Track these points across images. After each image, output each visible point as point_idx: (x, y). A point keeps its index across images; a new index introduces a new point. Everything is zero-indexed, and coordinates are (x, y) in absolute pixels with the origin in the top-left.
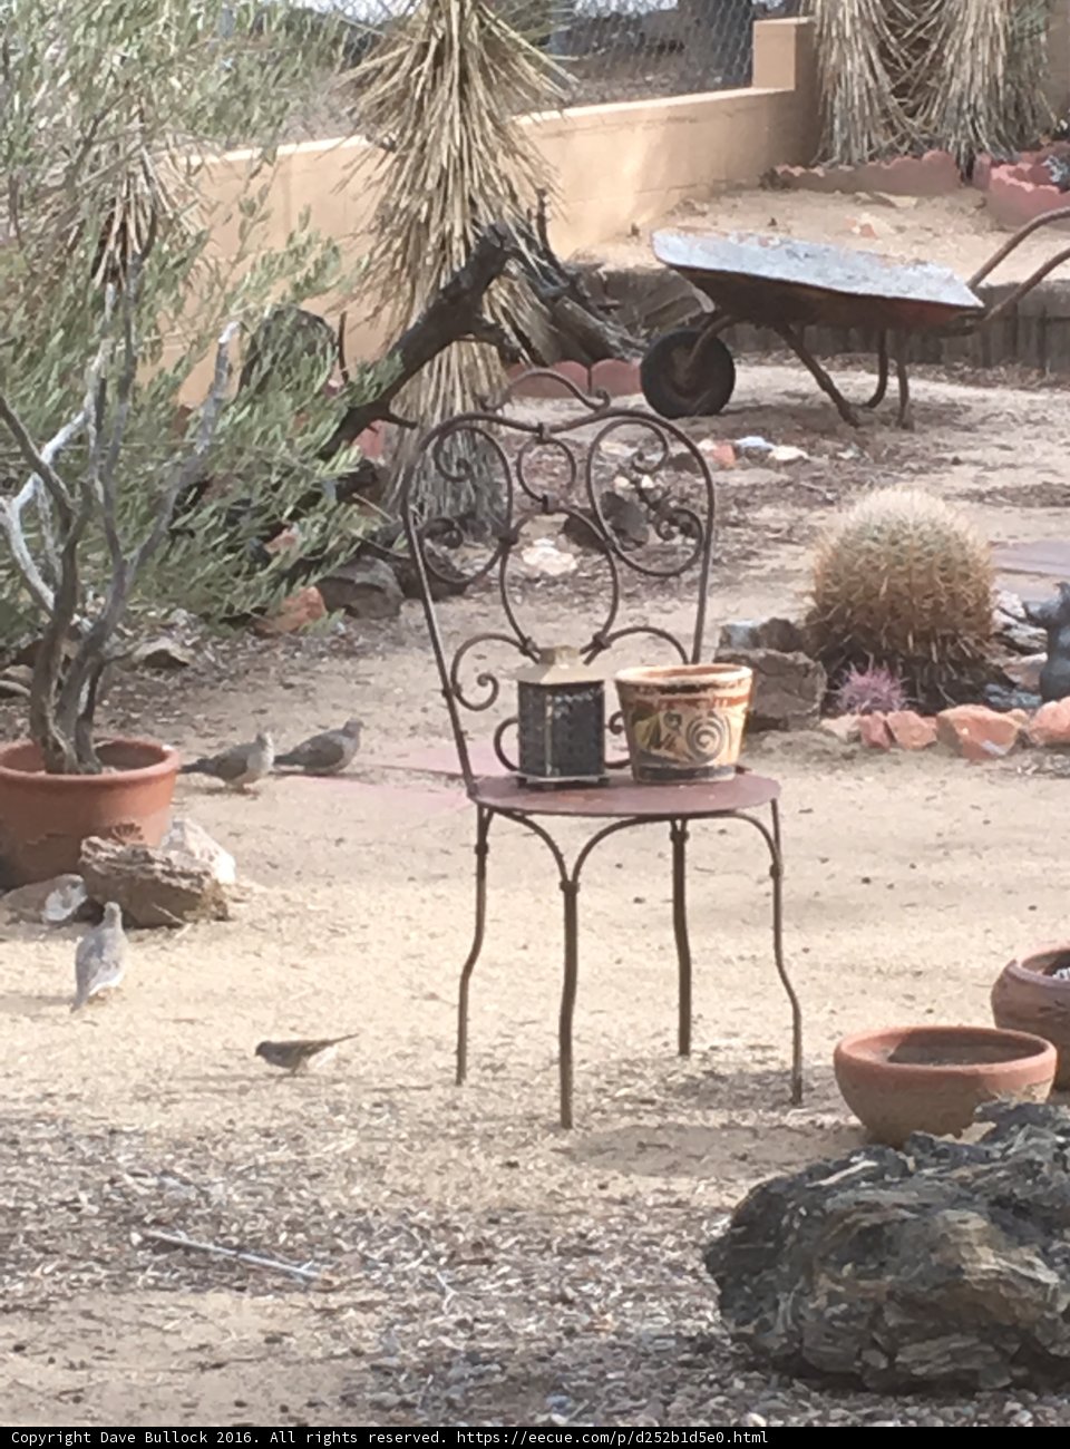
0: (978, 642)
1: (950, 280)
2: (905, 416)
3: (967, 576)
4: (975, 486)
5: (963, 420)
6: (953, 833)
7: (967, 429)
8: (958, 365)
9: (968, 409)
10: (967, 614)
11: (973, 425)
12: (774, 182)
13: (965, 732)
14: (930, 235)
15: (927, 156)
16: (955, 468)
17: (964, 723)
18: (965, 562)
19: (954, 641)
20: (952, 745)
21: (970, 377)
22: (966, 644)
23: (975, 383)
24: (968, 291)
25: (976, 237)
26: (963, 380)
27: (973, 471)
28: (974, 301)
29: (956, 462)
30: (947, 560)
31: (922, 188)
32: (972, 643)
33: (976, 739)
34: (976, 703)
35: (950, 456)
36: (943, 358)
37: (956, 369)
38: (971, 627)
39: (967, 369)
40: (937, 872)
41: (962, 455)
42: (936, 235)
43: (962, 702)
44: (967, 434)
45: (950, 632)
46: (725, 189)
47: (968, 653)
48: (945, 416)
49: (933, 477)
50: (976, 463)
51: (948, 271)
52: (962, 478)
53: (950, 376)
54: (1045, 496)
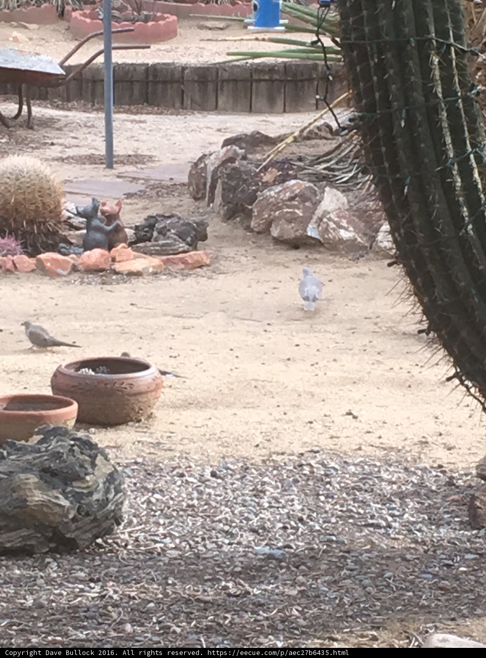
0: (55, 225)
1: (51, 62)
2: (30, 123)
3: (50, 195)
4: (60, 155)
5: (57, 126)
6: (41, 309)
7: (59, 129)
8: (55, 100)
9: (59, 120)
10: (51, 212)
11: (61, 127)
13: (49, 264)
14: (44, 42)
15: (43, 6)
16: (52, 147)
17: (47, 260)
18: (49, 189)
19: (44, 224)
20: (42, 270)
21: (61, 106)
22: (50, 226)
23: (63, 109)
24: (58, 67)
25: (65, 43)
26: (57, 107)
27: (59, 148)
28: (60, 71)
29: (53, 144)
30: (41, 188)
31: (41, 20)
32: (53, 225)
33: (54, 268)
34: (54, 251)
35: (50, 141)
36: (49, 97)
37: (55, 102)
38: (51, 218)
39: (60, 103)
41: (55, 141)
42: (47, 42)
43: (48, 251)
44: (59, 132)
45: (43, 220)
47: (50, 229)
48: (48, 123)
49: (42, 150)
50: (61, 145)
51: (50, 58)
52: (55, 152)
53: (51, 105)
54: (91, 160)
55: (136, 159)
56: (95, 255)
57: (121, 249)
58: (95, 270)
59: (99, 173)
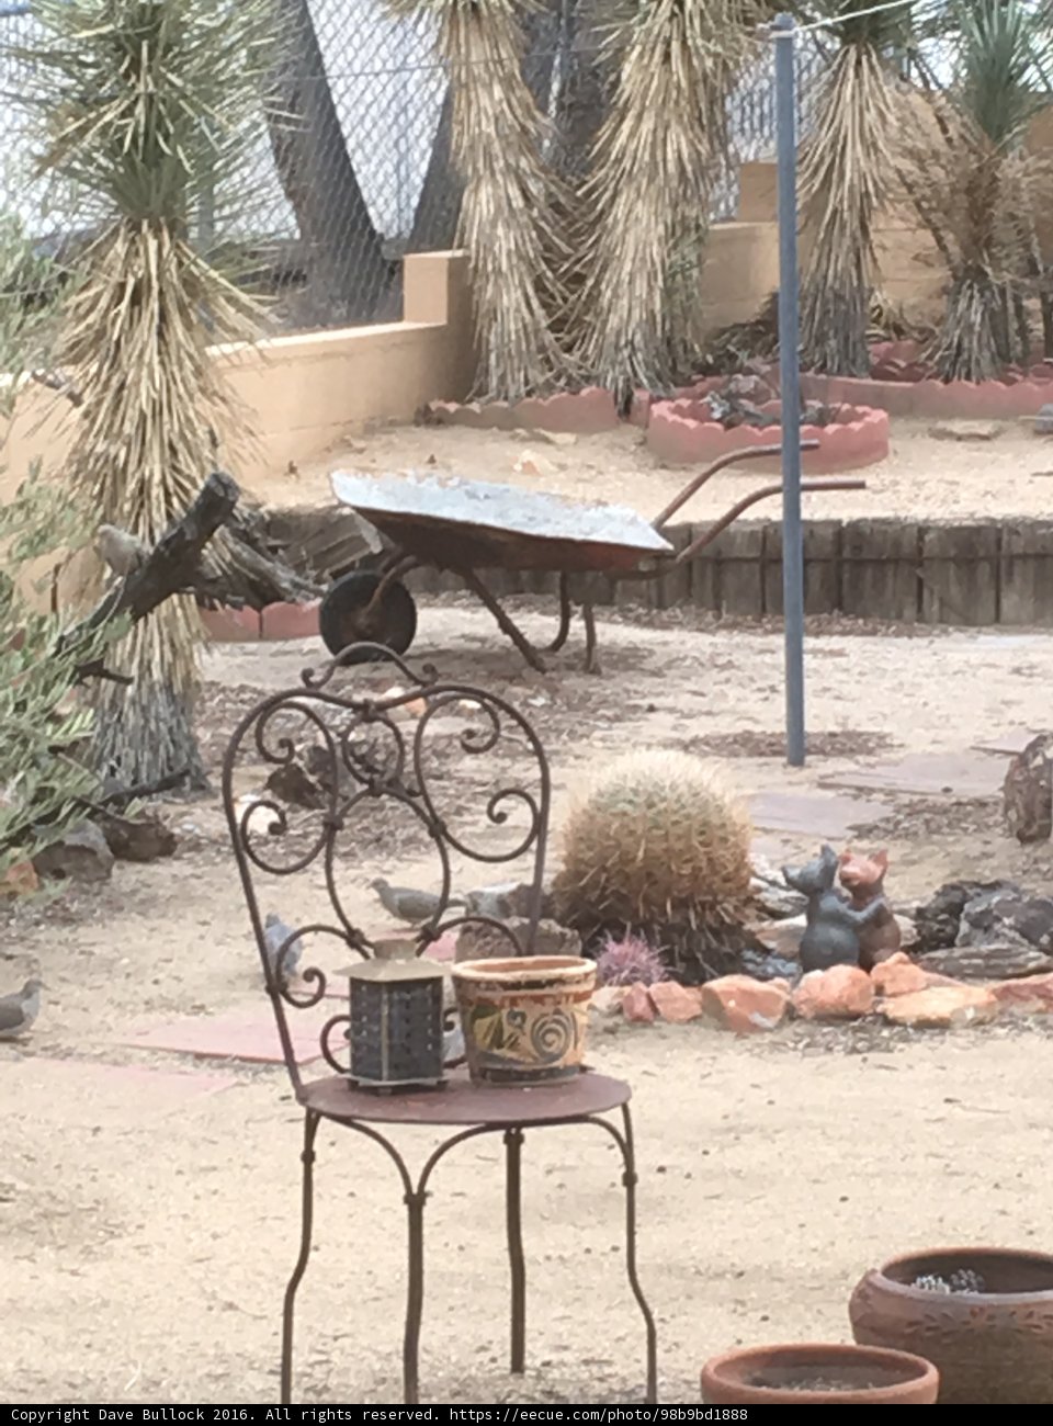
0: (736, 908)
1: (633, 521)
2: (590, 661)
3: (724, 840)
4: (675, 735)
5: (649, 664)
6: (738, 1115)
7: (657, 673)
8: (631, 605)
9: (652, 653)
10: (726, 880)
11: (660, 669)
12: (427, 418)
13: (732, 1004)
14: (593, 473)
15: (584, 392)
16: (652, 716)
17: (730, 995)
18: (723, 826)
19: (712, 908)
20: (716, 1015)
21: (645, 619)
22: (725, 910)
23: (650, 624)
24: (653, 532)
25: (639, 476)
26: (638, 621)
27: (670, 719)
28: (659, 543)
29: (652, 709)
30: (705, 824)
31: (582, 425)
32: (731, 909)
33: (744, 1011)
34: (733, 972)
35: (645, 703)
36: (617, 598)
37: (630, 610)
38: (729, 894)
39: (641, 610)
40: (736, 1157)
41: (656, 702)
42: (601, 473)
43: (723, 973)
44: (658, 680)
45: (710, 898)
46: (379, 425)
47: (727, 920)
48: (629, 660)
49: (630, 725)
50: (671, 710)
51: (630, 512)
52: (660, 725)
53: (625, 618)
54: (748, 745)
55: (847, 743)
56: (836, 982)
57: (893, 965)
58: (840, 1016)
59: (774, 775)
